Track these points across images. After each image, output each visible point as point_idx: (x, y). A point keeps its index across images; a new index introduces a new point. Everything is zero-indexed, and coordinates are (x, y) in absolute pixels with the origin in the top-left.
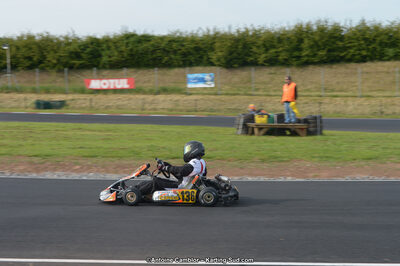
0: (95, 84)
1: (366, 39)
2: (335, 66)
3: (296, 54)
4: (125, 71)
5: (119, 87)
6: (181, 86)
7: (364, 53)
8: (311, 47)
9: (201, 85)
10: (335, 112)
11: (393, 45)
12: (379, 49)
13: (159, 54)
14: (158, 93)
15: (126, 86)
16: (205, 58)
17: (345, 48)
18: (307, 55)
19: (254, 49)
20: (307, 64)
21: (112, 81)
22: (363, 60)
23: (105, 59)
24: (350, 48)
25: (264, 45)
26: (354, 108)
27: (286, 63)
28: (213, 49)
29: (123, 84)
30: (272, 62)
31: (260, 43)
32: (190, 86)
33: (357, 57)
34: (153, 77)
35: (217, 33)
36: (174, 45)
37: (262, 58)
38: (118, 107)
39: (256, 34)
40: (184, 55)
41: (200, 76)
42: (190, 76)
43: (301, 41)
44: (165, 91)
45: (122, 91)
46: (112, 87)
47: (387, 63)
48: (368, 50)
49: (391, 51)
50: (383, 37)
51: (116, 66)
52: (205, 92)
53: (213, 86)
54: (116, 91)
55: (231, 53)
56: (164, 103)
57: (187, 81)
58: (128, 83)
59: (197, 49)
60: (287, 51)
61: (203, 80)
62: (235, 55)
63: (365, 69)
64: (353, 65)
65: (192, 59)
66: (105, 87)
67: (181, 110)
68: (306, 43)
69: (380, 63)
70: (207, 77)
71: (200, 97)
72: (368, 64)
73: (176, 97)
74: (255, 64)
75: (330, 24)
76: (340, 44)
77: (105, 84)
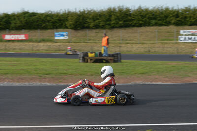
0: (8, 37)
1: (141, 16)
2: (127, 29)
3: (108, 22)
4: (23, 31)
5: (20, 39)
6: (52, 38)
7: (141, 22)
8: (116, 19)
9: (62, 38)
10: (127, 51)
11: (155, 18)
12: (148, 20)
13: (40, 22)
14: (40, 42)
15: (24, 38)
16: (64, 25)
17: (132, 20)
18: (113, 23)
19: (88, 20)
20: (113, 27)
21: (16, 36)
22: (140, 25)
23: (13, 25)
24: (134, 20)
25: (93, 18)
26: (136, 49)
27: (103, 27)
28: (67, 20)
29: (22, 37)
30: (97, 27)
31: (91, 17)
32: (56, 38)
33: (138, 24)
34: (38, 34)
35: (70, 12)
36: (48, 18)
37: (92, 25)
38: (20, 49)
39: (89, 13)
40: (53, 23)
41: (61, 33)
42: (56, 33)
43: (110, 16)
44: (43, 41)
45: (22, 41)
46: (16, 39)
47: (152, 27)
48: (143, 21)
49: (153, 22)
50: (150, 14)
51: (19, 28)
52: (64, 41)
53: (68, 38)
54: (18, 41)
55: (76, 22)
56: (43, 47)
57: (55, 36)
59: (60, 20)
60: (104, 21)
61: (62, 35)
62: (78, 23)
63: (141, 30)
64: (135, 28)
65: (57, 25)
66: (13, 39)
67: (52, 50)
68: (113, 18)
69: (148, 27)
70: (65, 34)
71: (61, 44)
72: (143, 28)
73: (49, 44)
74: (88, 27)
75: (125, 8)
76: (129, 18)
77: (13, 37)
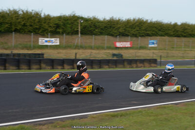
5: (126, 46)
15: (129, 46)
21: (124, 43)
29: (128, 44)
32: (150, 46)
46: (124, 46)
53: (156, 46)
58: (130, 44)
61: (153, 43)
66: (121, 46)
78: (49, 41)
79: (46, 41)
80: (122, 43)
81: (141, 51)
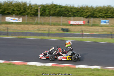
5: (80, 24)
9: (105, 24)
15: (82, 24)
21: (78, 22)
32: (102, 24)
46: (78, 24)
53: (108, 24)
57: (101, 22)
58: (83, 23)
61: (105, 22)
66: (75, 24)
70: (107, 21)
77: (75, 23)
78: (14, 19)
79: (12, 19)
80: (75, 22)
81: (94, 27)
